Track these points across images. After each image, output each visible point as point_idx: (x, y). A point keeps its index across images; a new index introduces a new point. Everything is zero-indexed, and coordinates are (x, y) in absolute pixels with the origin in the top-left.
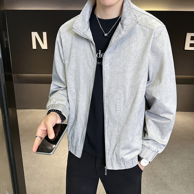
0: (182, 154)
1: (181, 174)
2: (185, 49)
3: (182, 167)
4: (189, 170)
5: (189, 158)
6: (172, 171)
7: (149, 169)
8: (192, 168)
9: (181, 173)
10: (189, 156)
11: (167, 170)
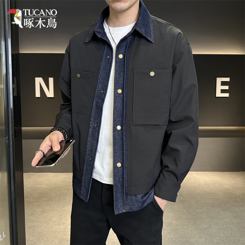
0: (222, 219)
1: (224, 242)
2: (217, 96)
3: (224, 233)
4: (233, 237)
5: (231, 223)
6: (212, 238)
7: (182, 238)
8: (236, 235)
9: (223, 240)
10: (232, 221)
11: (205, 238)
